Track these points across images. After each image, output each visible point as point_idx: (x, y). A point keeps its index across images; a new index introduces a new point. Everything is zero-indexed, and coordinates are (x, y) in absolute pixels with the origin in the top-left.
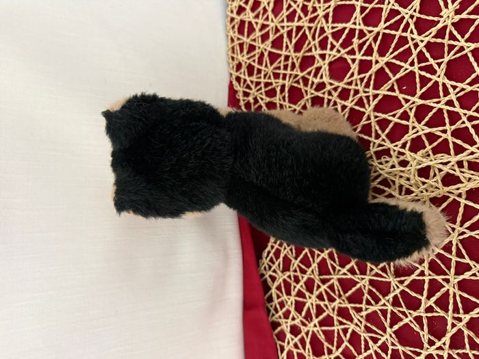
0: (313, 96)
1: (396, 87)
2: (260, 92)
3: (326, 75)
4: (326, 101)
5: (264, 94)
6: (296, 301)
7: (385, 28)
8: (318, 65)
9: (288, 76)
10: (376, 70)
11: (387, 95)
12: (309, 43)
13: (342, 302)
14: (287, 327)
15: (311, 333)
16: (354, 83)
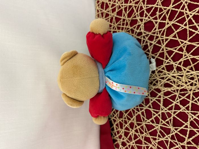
0: (136, 38)
1: (177, 36)
3: (143, 29)
4: (142, 41)
6: (125, 131)
7: (173, 8)
8: (139, 24)
9: (124, 28)
10: (167, 27)
11: (173, 39)
12: (135, 14)
13: (147, 134)
14: (120, 142)
15: (131, 146)
16: (156, 33)
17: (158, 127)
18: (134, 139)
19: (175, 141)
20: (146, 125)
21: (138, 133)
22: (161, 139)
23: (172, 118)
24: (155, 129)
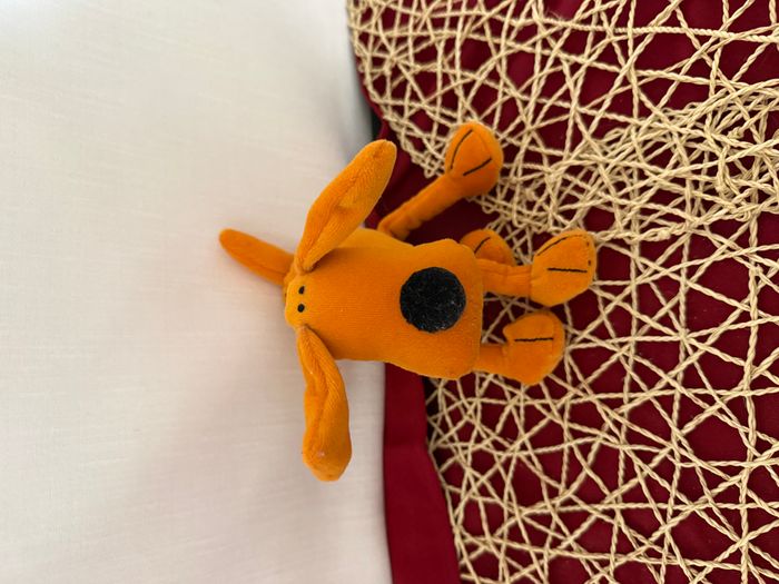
0: (511, 52)
1: (680, 17)
2: (405, 55)
3: (538, 11)
4: (538, 59)
5: (412, 59)
6: (484, 405)
9: (461, 21)
11: (664, 34)
13: (580, 394)
14: (466, 457)
15: (514, 462)
16: (594, 20)
17: (626, 347)
18: (527, 429)
19: (700, 391)
20: (574, 354)
21: (542, 397)
22: (641, 398)
23: (681, 297)
24: (613, 359)
